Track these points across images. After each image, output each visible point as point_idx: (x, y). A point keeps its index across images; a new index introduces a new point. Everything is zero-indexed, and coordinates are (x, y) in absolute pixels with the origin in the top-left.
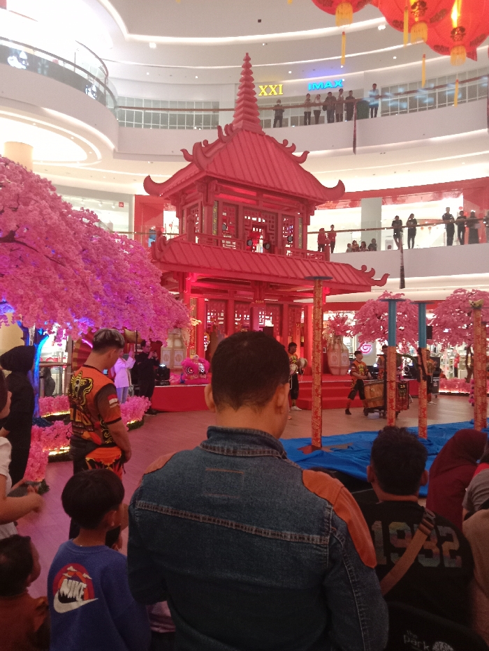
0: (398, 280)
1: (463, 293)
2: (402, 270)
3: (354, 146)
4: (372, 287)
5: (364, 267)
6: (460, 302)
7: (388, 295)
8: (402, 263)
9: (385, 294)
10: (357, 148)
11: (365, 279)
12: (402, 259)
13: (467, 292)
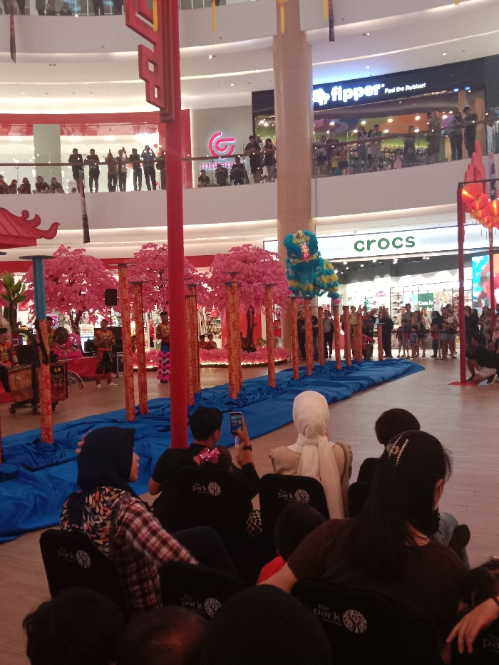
0: (81, 231)
1: (153, 249)
2: (85, 219)
3: (13, 50)
4: (39, 241)
5: (26, 213)
6: (150, 259)
7: (65, 251)
8: (85, 211)
9: (62, 250)
10: (17, 54)
11: (28, 230)
12: (84, 205)
13: (158, 248)
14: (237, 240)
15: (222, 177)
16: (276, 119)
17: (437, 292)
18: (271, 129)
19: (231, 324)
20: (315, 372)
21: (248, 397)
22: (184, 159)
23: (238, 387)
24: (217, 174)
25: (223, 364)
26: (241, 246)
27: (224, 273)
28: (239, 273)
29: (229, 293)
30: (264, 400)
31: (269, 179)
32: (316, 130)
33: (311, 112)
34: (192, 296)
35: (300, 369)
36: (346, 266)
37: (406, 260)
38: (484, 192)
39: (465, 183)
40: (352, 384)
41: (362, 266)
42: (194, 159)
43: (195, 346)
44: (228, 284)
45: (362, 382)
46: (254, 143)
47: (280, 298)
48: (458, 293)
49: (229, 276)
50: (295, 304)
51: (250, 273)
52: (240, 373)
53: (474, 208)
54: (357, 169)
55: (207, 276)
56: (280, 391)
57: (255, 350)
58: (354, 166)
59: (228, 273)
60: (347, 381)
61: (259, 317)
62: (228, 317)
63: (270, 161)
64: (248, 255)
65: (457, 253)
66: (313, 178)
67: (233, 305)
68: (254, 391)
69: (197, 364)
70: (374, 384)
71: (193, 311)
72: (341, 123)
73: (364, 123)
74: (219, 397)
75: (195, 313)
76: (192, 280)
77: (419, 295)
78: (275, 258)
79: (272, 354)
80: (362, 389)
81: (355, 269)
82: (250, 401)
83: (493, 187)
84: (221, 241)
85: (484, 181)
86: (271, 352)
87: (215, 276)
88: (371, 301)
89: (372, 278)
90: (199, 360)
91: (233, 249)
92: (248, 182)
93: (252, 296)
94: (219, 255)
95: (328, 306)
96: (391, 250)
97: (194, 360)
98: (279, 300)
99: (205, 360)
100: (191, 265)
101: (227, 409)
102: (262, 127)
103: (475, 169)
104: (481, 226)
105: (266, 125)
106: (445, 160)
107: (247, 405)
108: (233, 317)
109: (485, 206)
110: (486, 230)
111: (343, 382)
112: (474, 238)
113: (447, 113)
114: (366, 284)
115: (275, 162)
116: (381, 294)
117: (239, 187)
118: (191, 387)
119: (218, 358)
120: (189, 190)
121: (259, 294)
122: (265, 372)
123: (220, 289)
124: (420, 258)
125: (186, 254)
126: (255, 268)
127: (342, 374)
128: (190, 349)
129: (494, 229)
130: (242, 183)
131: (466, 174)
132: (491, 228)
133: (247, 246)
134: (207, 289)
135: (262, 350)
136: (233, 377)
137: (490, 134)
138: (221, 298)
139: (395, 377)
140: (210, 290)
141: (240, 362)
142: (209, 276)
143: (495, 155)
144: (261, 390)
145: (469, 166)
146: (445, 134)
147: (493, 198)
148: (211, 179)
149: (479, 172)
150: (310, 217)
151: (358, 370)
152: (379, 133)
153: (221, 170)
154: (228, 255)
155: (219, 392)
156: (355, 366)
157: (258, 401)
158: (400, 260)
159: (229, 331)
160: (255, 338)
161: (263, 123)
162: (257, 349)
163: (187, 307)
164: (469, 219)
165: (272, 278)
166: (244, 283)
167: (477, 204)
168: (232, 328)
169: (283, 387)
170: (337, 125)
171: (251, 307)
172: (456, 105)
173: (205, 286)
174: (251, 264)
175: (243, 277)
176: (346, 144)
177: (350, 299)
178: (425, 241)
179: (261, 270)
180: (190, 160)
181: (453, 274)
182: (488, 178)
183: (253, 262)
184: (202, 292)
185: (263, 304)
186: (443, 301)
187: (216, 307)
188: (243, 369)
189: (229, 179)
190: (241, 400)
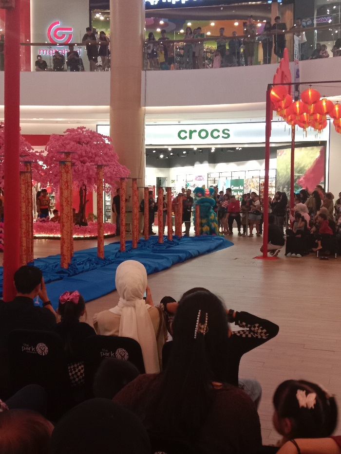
14: (72, 122)
15: (58, 63)
16: (111, 13)
17: (247, 178)
18: (106, 23)
19: (64, 200)
20: (140, 246)
21: (78, 267)
22: (23, 44)
23: (69, 257)
24: (54, 60)
25: (56, 236)
26: (76, 128)
27: (58, 152)
28: (73, 153)
29: (63, 171)
30: (93, 269)
31: (103, 68)
32: (147, 27)
33: (143, 10)
34: (27, 172)
35: (127, 242)
36: (170, 152)
37: (222, 149)
38: (290, 94)
39: (274, 85)
40: (172, 257)
41: (184, 152)
42: (33, 44)
43: (29, 219)
44: (62, 163)
45: (181, 255)
46: (90, 34)
47: (111, 178)
48: (263, 180)
49: (63, 156)
50: (124, 184)
51: (84, 154)
52: (72, 245)
53: (280, 107)
54: (182, 66)
55: (42, 154)
56: (108, 262)
57: (86, 224)
58: (179, 62)
59: (62, 153)
60: (167, 254)
61: (91, 194)
62: (61, 193)
63: (105, 52)
64: (82, 137)
65: (264, 145)
66: (144, 70)
67: (67, 182)
68: (83, 261)
69: (30, 235)
70: (191, 257)
71: (28, 186)
72: (170, 23)
73: (189, 24)
74: (51, 266)
75: (30, 188)
76: (28, 157)
77: (231, 180)
78: (107, 142)
79: (102, 228)
80: (181, 261)
81: (178, 155)
82: (80, 270)
83: (297, 89)
84: (57, 122)
85: (290, 84)
86: (101, 226)
87: (51, 155)
88: (192, 184)
89: (192, 164)
90: (32, 231)
91: (68, 130)
92: (83, 70)
93: (85, 175)
94: (55, 136)
95: (154, 187)
96: (209, 140)
97: (28, 231)
98: (109, 180)
99: (39, 232)
100: (27, 143)
101: (58, 277)
102: (98, 20)
103: (283, 73)
104: (285, 123)
105: (102, 18)
106: (258, 63)
107: (77, 274)
108: (66, 193)
109: (289, 105)
110: (289, 127)
111: (163, 255)
112: (279, 133)
113: (261, 22)
114: (188, 169)
115: (109, 53)
116: (200, 178)
117: (75, 73)
118: (24, 257)
119: (51, 231)
120: (28, 73)
121: (91, 173)
122: (95, 245)
123: (55, 167)
124: (234, 149)
125: (22, 132)
126: (88, 149)
127: (164, 248)
128: (24, 222)
129: (297, 126)
130: (78, 70)
131: (275, 77)
132: (293, 126)
133: (82, 128)
134: (42, 166)
135: (93, 224)
136: (65, 248)
137: (297, 43)
138: (56, 176)
139: (209, 251)
140: (45, 167)
141: (72, 234)
142: (45, 154)
143: (301, 62)
144: (90, 260)
145: (278, 70)
146: (259, 40)
147: (297, 99)
148: (48, 64)
149: (286, 76)
150: (139, 106)
151: (178, 244)
152: (202, 35)
153: (58, 57)
154: (63, 136)
155: (51, 261)
156: (175, 240)
157: (88, 270)
158: (217, 149)
159: (62, 205)
160: (86, 213)
161: (99, 16)
162: (88, 223)
163: (22, 183)
164: (275, 116)
165: (104, 159)
166: (78, 163)
167: (283, 103)
168: (65, 204)
169: (110, 258)
170: (166, 25)
171: (84, 185)
172: (269, 16)
173: (41, 163)
174: (85, 146)
175: (77, 157)
176: (173, 42)
177: (173, 181)
178: (240, 134)
179: (94, 151)
180: (28, 45)
181: (261, 164)
182: (293, 81)
183: (87, 144)
184: (37, 169)
185: (95, 182)
186: (251, 186)
187: (50, 183)
188: (74, 242)
189: (65, 65)
190: (72, 270)
